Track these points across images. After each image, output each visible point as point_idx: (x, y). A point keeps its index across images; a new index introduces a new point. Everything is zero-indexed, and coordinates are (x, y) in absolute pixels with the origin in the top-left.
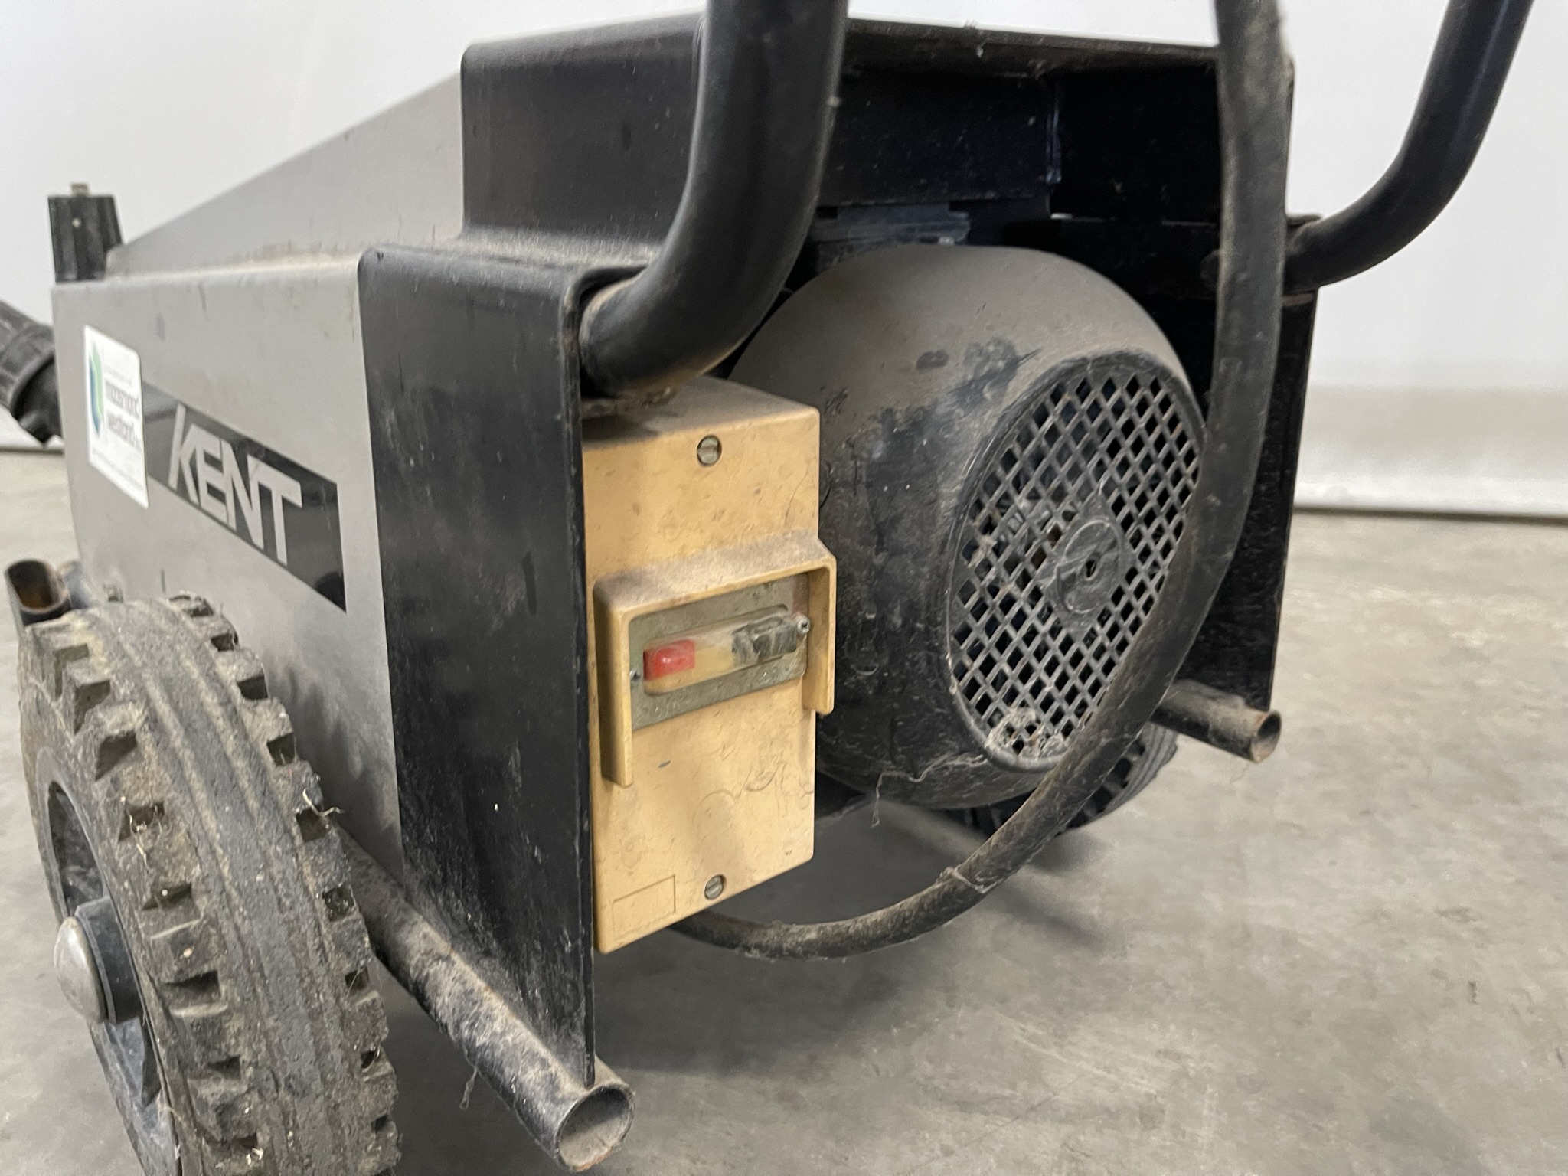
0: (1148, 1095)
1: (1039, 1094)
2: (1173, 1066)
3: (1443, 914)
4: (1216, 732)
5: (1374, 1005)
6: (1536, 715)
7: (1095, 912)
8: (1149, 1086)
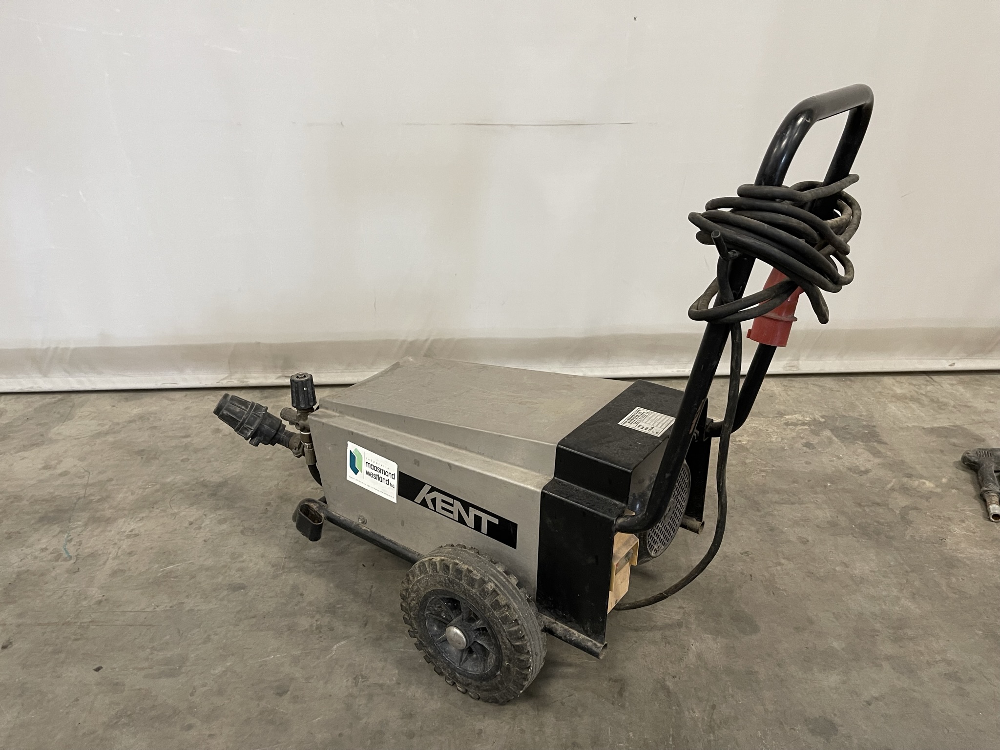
0: (678, 619)
1: (653, 624)
2: (682, 611)
3: (742, 554)
4: (689, 527)
5: (728, 585)
6: (764, 474)
7: (652, 568)
8: (677, 617)
